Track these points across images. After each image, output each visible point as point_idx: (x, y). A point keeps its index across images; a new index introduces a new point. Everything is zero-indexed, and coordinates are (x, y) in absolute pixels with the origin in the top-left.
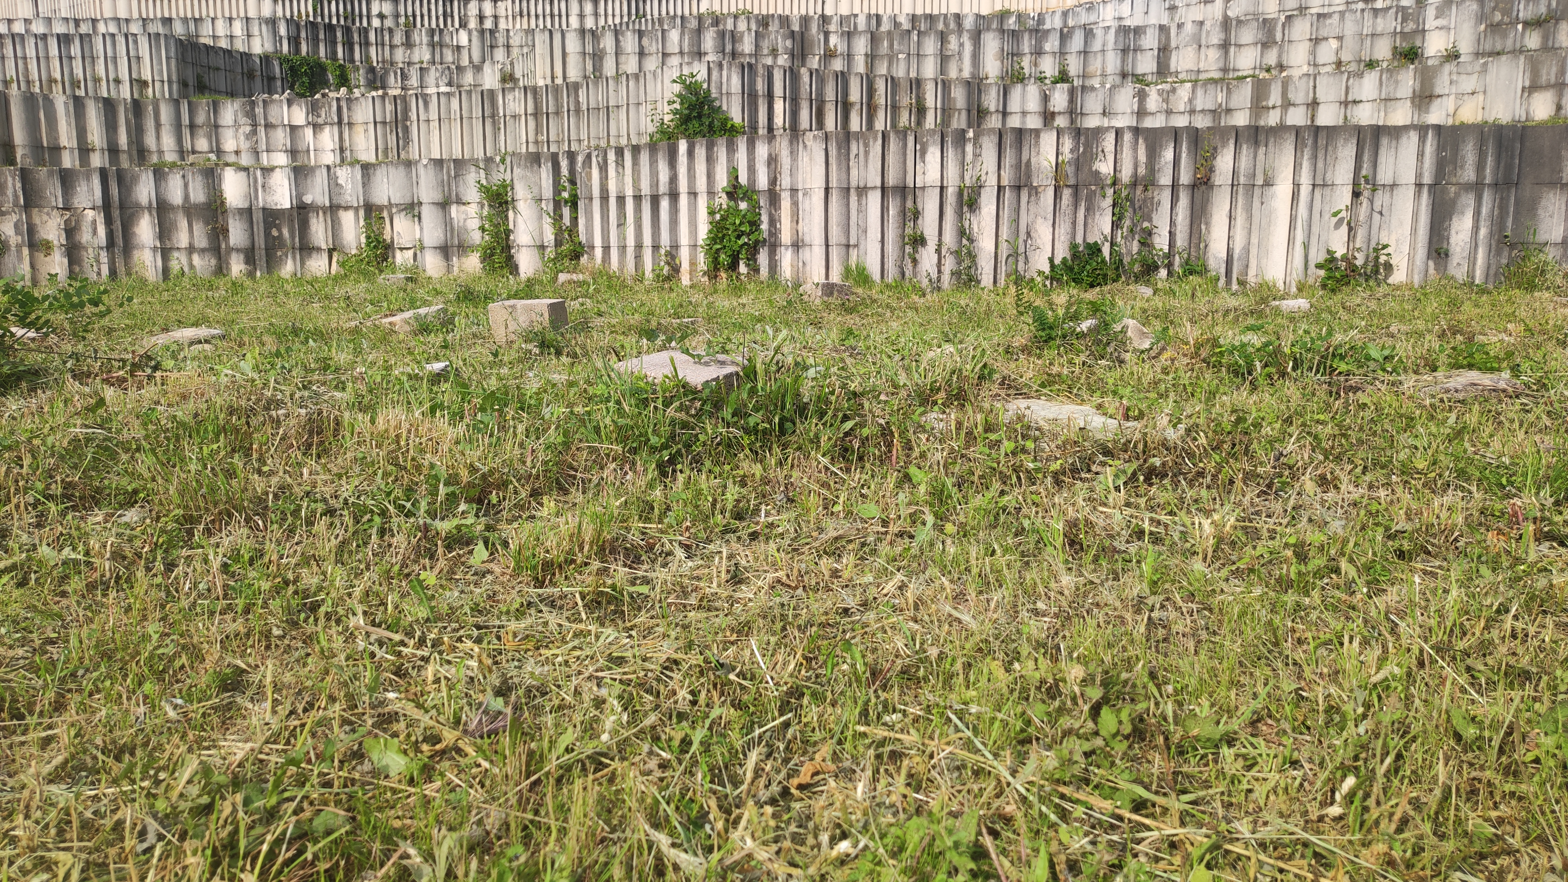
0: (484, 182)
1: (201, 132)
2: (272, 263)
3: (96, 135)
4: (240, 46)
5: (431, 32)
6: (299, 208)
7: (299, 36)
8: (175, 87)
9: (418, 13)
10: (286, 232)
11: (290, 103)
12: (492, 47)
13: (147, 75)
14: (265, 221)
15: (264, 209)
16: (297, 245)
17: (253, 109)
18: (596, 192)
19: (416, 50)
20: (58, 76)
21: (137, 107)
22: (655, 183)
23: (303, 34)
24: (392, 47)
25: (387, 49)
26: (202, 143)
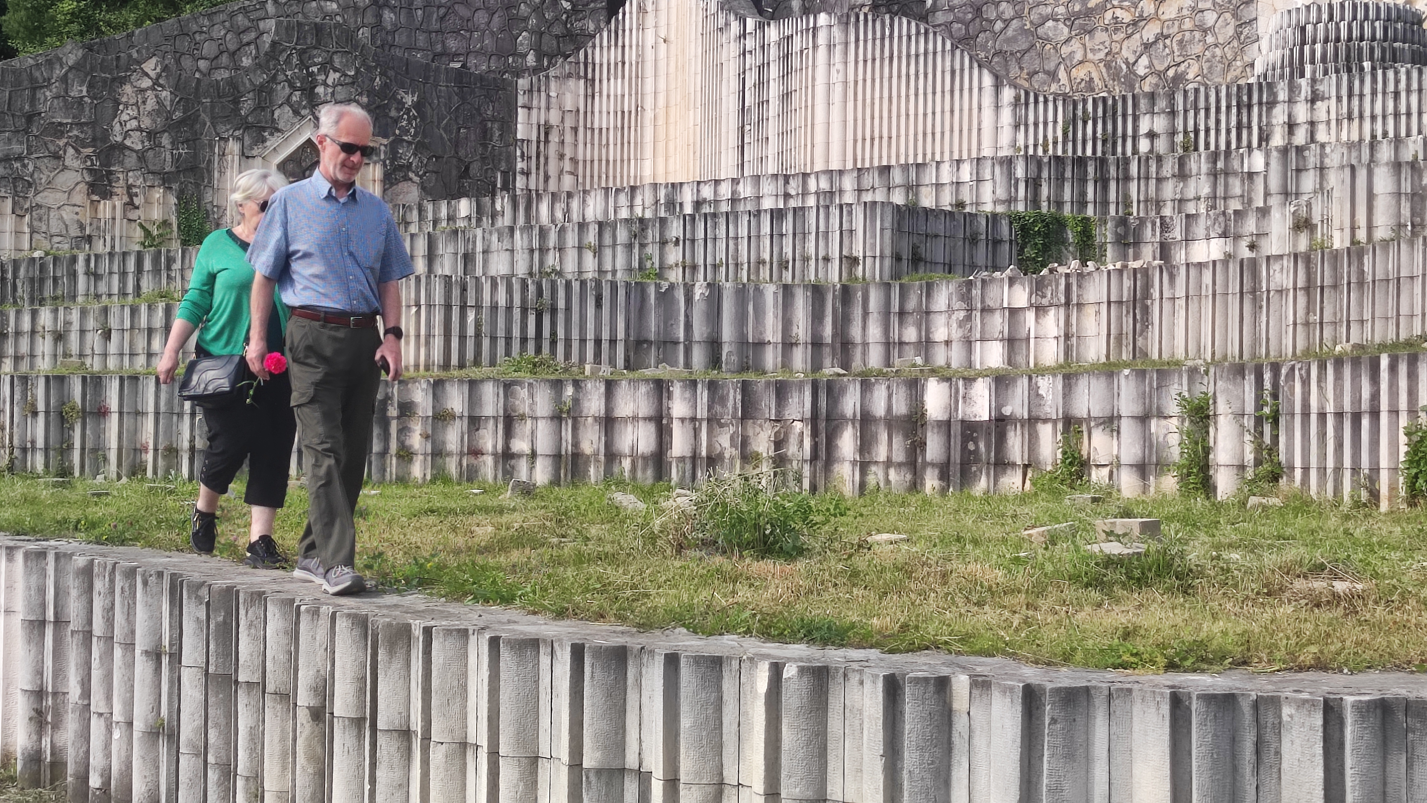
0: (1186, 394)
1: (910, 319)
2: (966, 478)
3: (801, 329)
4: (965, 202)
6: (997, 420)
7: (1039, 177)
8: (887, 262)
9: (1202, 127)
10: (982, 446)
11: (1012, 281)
12: (1298, 171)
13: (858, 251)
14: (963, 434)
15: (963, 421)
16: (992, 460)
17: (969, 291)
19: (1192, 183)
20: (767, 257)
21: (846, 294)
23: (1045, 174)
24: (1159, 180)
25: (1153, 183)
26: (911, 334)
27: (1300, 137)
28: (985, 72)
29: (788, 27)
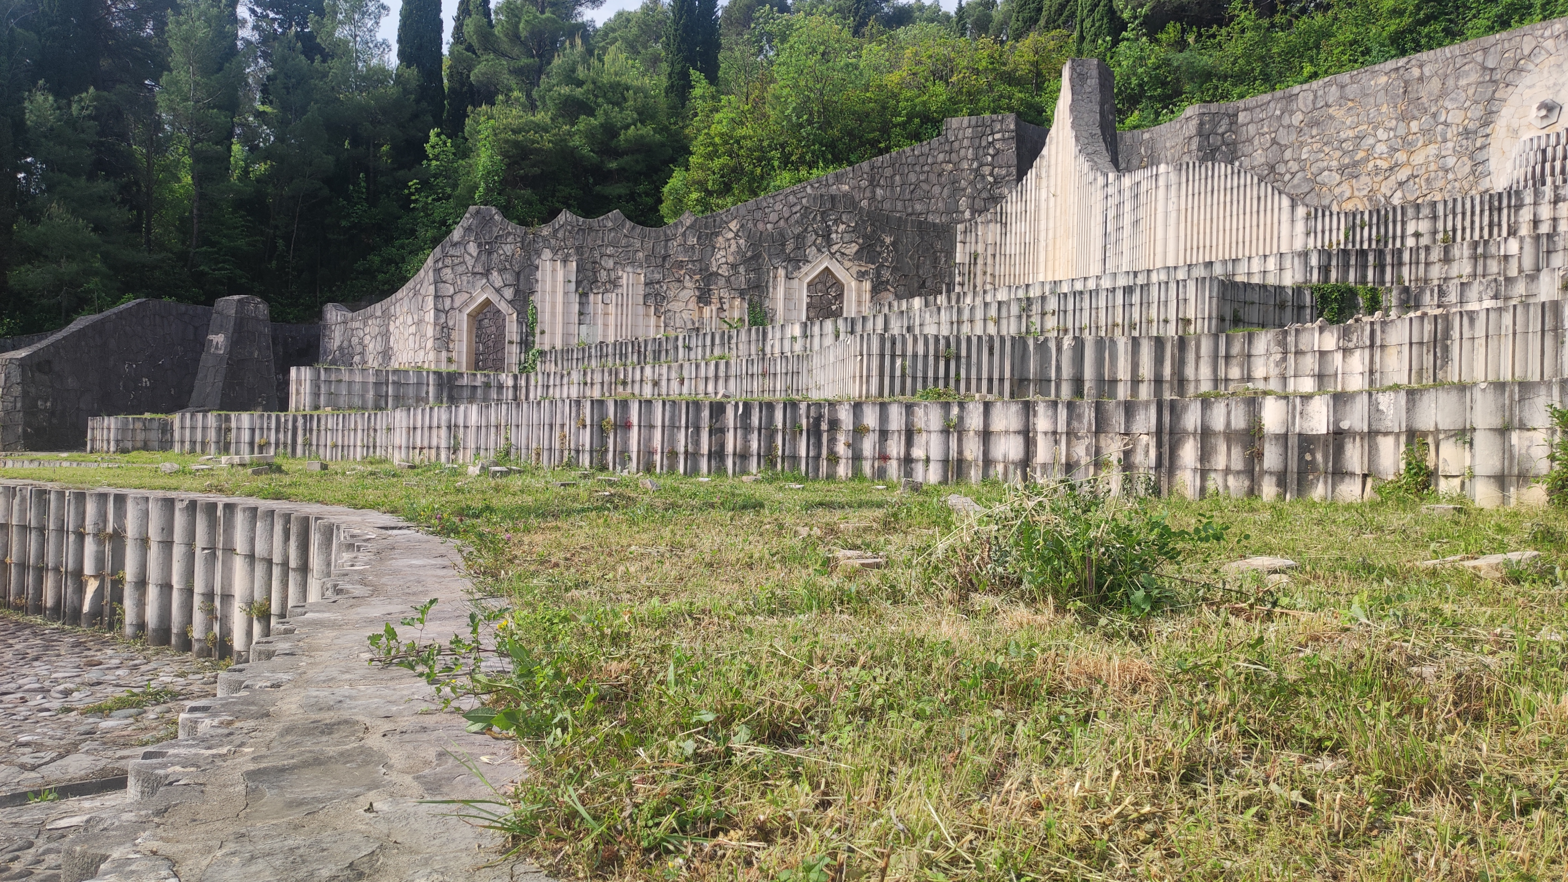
1: (1234, 362)
2: (1303, 487)
3: (1146, 370)
4: (1271, 280)
5: (1475, 245)
6: (1335, 433)
7: (1329, 265)
8: (1214, 322)
9: (1459, 227)
10: (1319, 457)
11: (1321, 330)
12: (1549, 252)
13: (1191, 315)
14: (1300, 447)
15: (1300, 435)
16: (1330, 469)
17: (1285, 338)
19: (1455, 265)
20: (1120, 321)
21: (1182, 343)
23: (1334, 262)
24: (1427, 264)
25: (1422, 267)
26: (1235, 372)
27: (1544, 228)
28: (1284, 197)
29: (1139, 175)
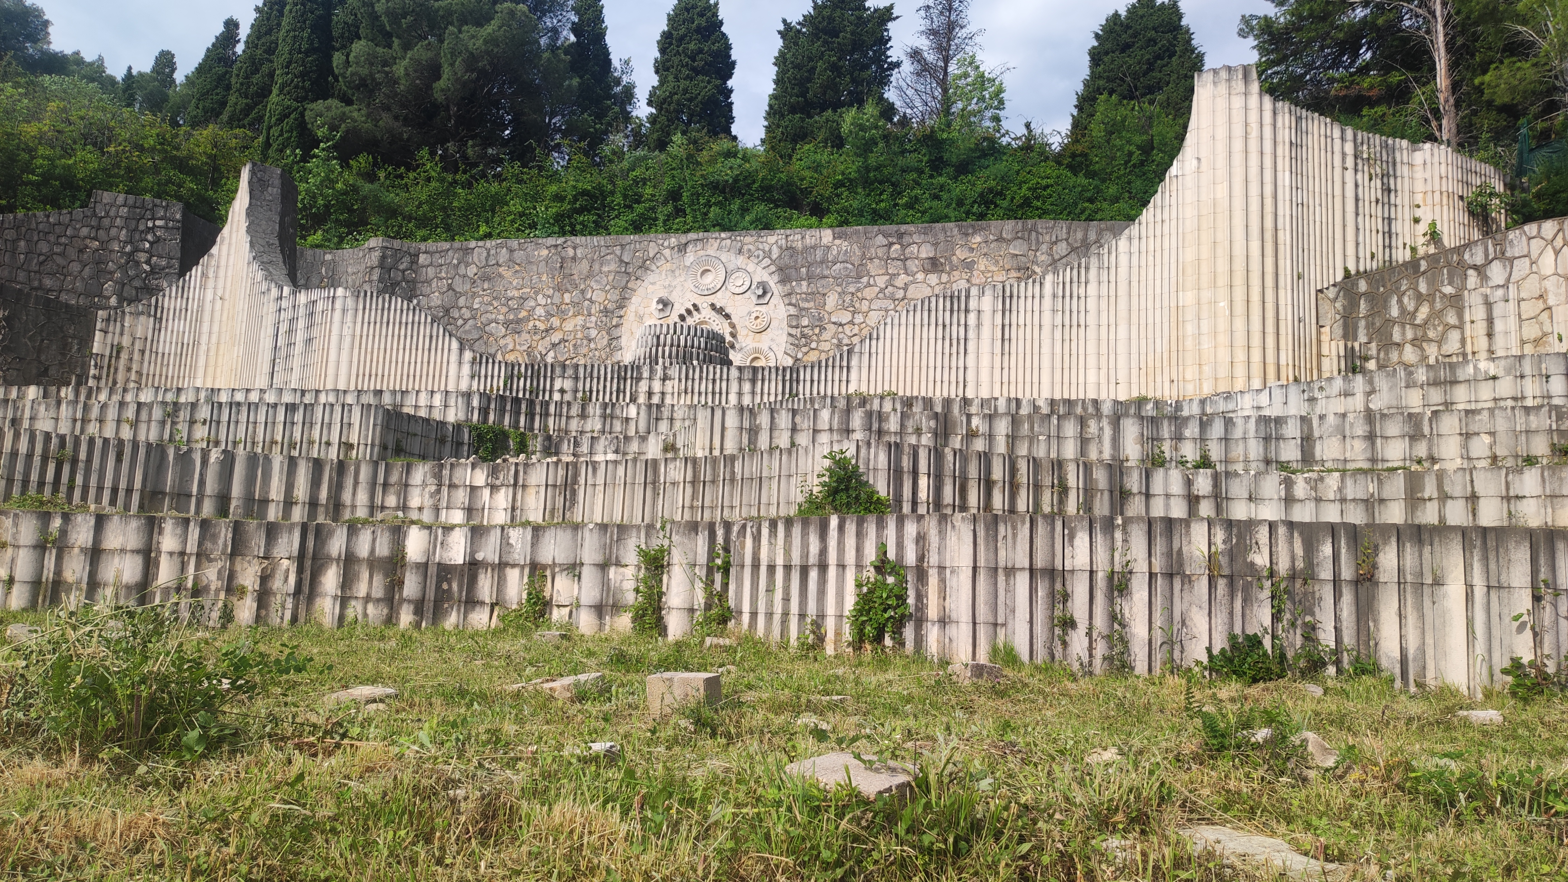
0: (643, 547)
1: (392, 490)
2: (438, 614)
3: (301, 491)
4: (437, 415)
5: (605, 406)
6: (470, 564)
7: (488, 407)
8: (376, 449)
9: (595, 389)
10: (455, 586)
11: (474, 465)
12: (657, 419)
13: (354, 439)
14: (438, 576)
15: (439, 564)
16: (464, 598)
17: (441, 471)
18: (748, 560)
19: (589, 421)
20: (279, 439)
21: (341, 467)
22: (805, 554)
23: (493, 406)
24: (568, 417)
25: (564, 419)
26: (391, 501)
27: (656, 400)
28: (454, 339)
29: (315, 294)
